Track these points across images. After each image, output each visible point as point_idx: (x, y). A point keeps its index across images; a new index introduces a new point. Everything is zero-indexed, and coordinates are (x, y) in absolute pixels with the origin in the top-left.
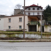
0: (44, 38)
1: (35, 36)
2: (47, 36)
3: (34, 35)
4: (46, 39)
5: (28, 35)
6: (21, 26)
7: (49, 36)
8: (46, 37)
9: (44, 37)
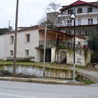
0: (49, 76)
1: (35, 70)
2: (55, 73)
3: (33, 68)
4: (53, 78)
5: (23, 69)
6: (28, 51)
7: (58, 72)
8: (54, 75)
9: (49, 74)
